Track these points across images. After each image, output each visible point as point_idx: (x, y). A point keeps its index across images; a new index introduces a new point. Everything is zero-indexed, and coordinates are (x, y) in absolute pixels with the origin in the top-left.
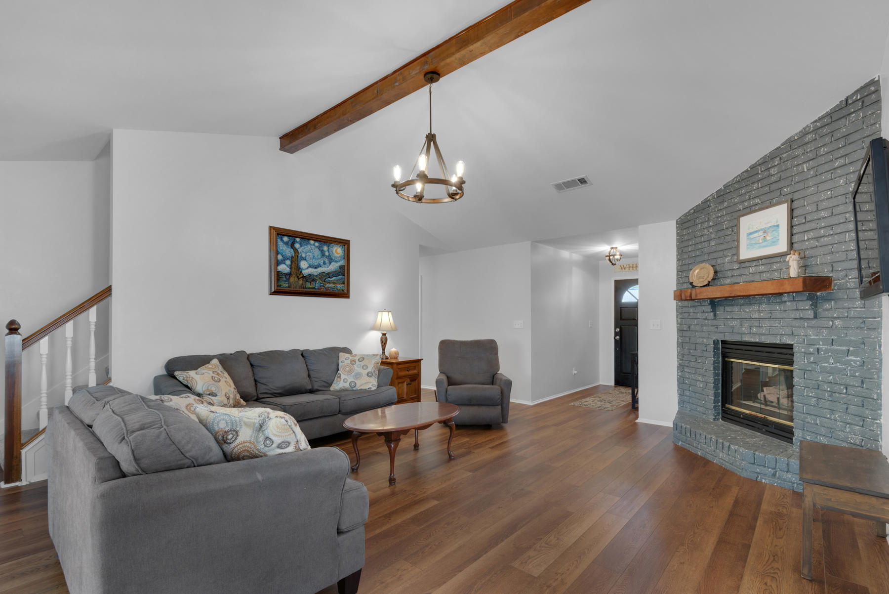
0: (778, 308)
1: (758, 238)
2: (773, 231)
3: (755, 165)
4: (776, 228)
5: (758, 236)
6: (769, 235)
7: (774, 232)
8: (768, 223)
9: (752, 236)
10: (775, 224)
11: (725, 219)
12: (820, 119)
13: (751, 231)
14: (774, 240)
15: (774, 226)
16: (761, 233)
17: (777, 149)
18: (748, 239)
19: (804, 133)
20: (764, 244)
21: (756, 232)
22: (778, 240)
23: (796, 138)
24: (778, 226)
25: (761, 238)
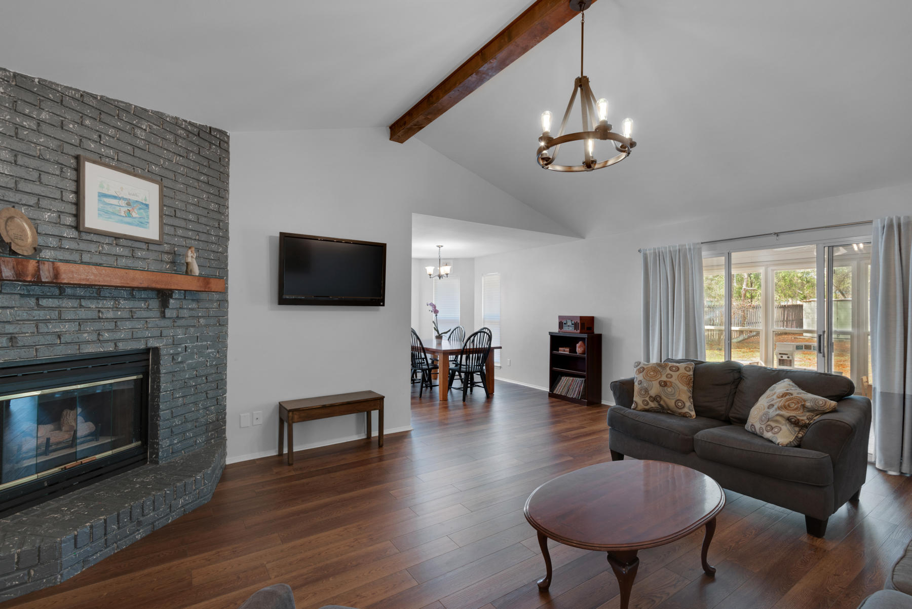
0: (143, 305)
1: (118, 208)
2: (140, 209)
3: (112, 102)
4: (145, 207)
5: (117, 204)
6: (135, 210)
7: (142, 211)
8: (133, 195)
9: (107, 200)
10: (144, 202)
11: (42, 140)
12: (190, 123)
13: (105, 191)
14: (142, 220)
15: (142, 203)
16: (123, 203)
17: (146, 110)
18: (98, 200)
19: (176, 122)
20: (128, 219)
21: (115, 197)
22: (148, 223)
23: (168, 119)
24: (147, 205)
25: (124, 210)
